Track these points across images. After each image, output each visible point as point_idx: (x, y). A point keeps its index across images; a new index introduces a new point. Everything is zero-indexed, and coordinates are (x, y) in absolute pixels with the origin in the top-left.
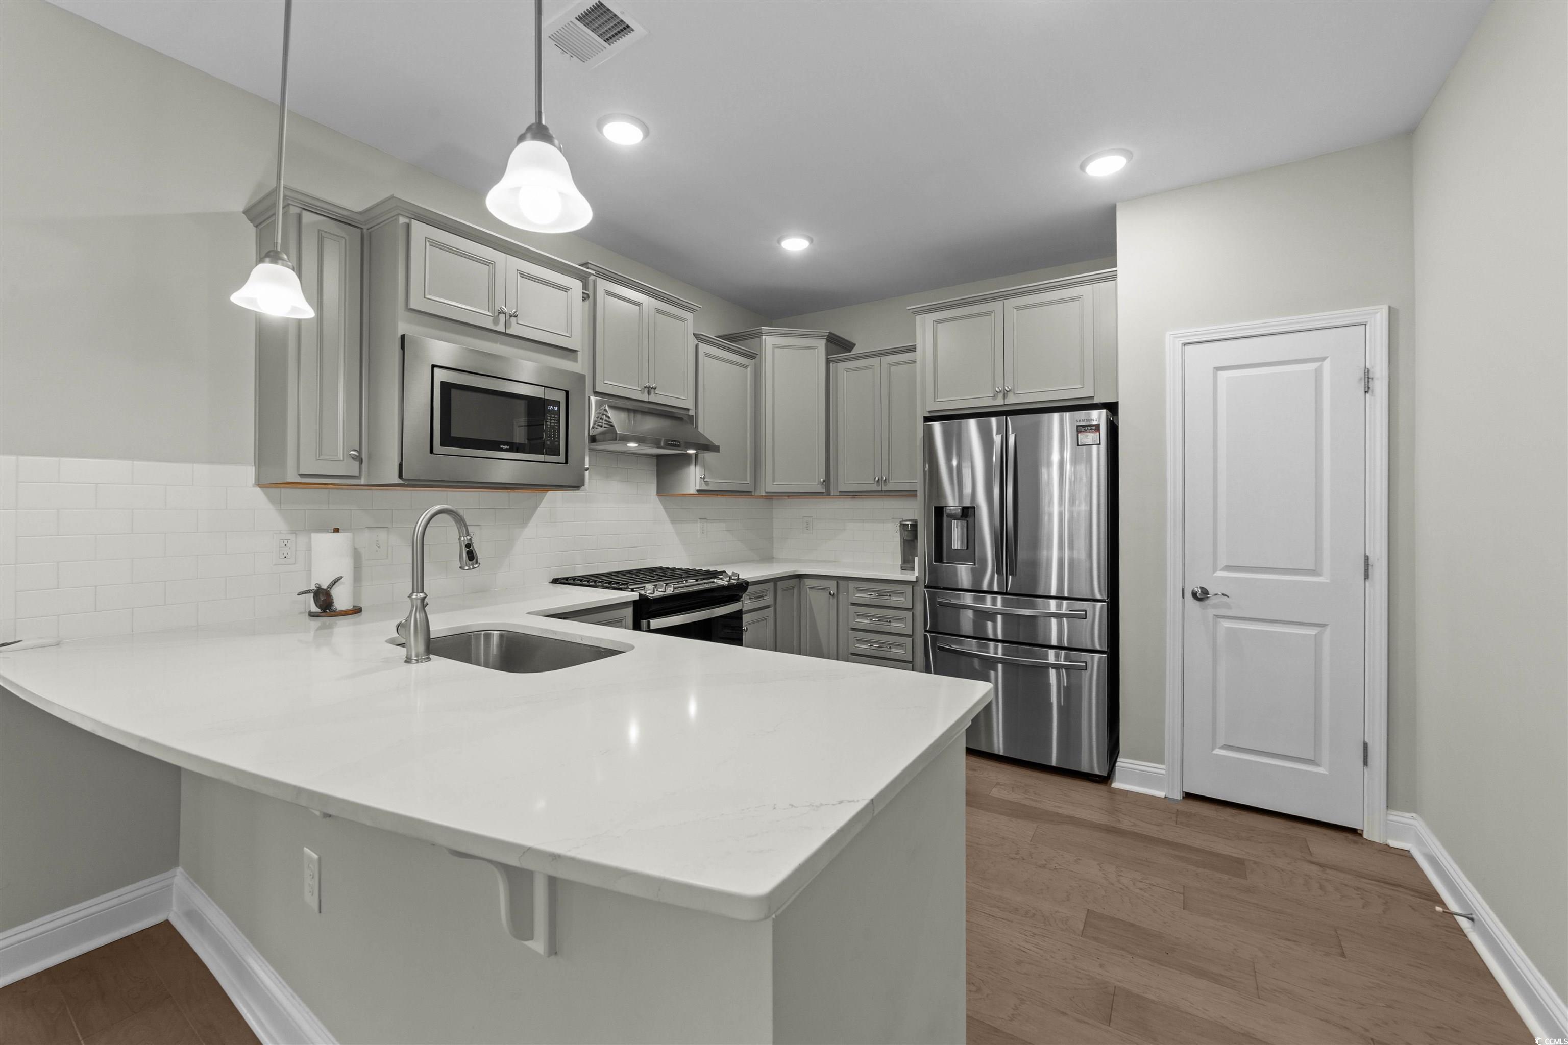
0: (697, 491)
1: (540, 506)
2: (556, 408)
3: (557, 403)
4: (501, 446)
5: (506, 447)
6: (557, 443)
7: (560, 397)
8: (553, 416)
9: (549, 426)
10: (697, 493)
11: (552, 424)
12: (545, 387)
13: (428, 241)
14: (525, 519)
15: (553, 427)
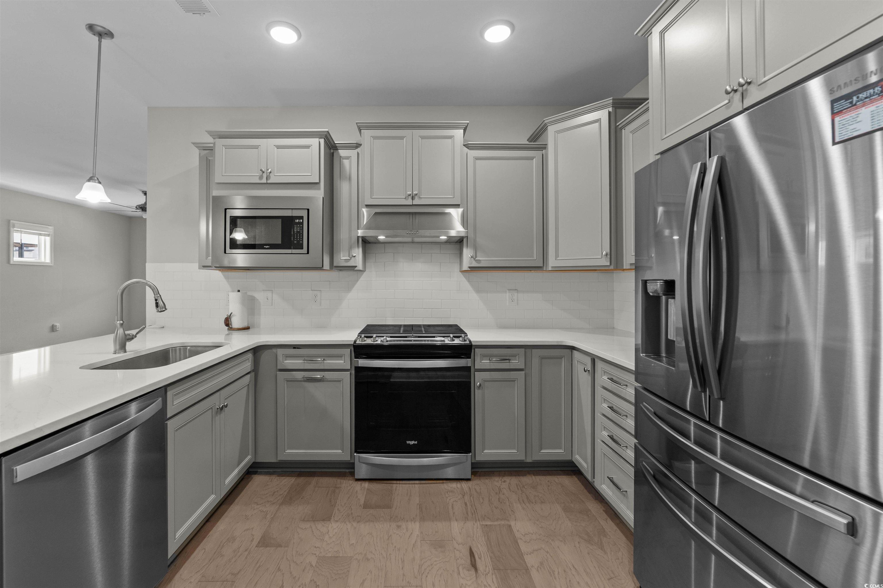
0: (469, 267)
1: (360, 280)
2: (301, 221)
3: (302, 218)
4: (265, 247)
5: (267, 247)
6: (301, 242)
7: (304, 214)
8: (298, 225)
9: (296, 232)
10: (469, 269)
11: (298, 230)
12: (292, 209)
13: (224, 147)
14: (349, 288)
15: (299, 232)
